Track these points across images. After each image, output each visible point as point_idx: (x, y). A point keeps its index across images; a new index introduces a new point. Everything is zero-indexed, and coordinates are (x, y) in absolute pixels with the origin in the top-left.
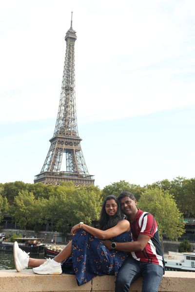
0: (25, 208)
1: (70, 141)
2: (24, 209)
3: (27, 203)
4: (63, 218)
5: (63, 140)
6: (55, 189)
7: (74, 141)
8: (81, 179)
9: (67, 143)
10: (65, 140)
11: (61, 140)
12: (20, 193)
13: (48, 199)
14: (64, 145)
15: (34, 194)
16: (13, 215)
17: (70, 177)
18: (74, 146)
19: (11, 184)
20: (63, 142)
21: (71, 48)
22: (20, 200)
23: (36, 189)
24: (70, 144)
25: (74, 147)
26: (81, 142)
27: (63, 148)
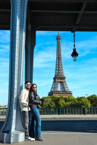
1: (61, 78)
8: (67, 93)
18: (63, 80)
21: (59, 42)
27: (59, 81)
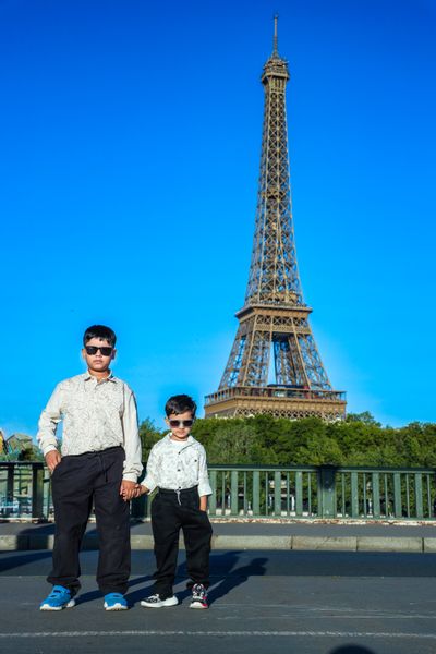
1: (285, 314)
5: (270, 313)
7: (295, 315)
9: (279, 321)
10: (275, 313)
11: (265, 313)
14: (272, 324)
18: (293, 326)
20: (268, 317)
21: (278, 101)
24: (286, 321)
25: (294, 329)
26: (310, 319)
27: (271, 331)
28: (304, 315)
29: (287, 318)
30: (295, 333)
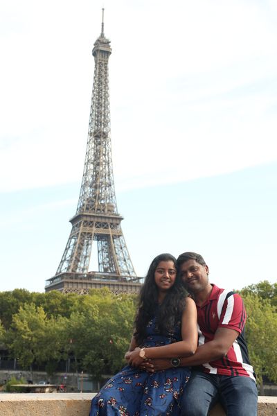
0: (31, 333)
1: (103, 220)
2: (29, 335)
3: (33, 325)
4: (94, 349)
5: (92, 219)
6: (81, 301)
7: (111, 221)
8: (124, 284)
9: (99, 225)
10: (96, 220)
11: (88, 219)
12: (21, 309)
13: (68, 317)
14: (94, 228)
15: (46, 310)
16: (10, 346)
17: (106, 281)
18: (110, 229)
19: (7, 294)
20: (92, 222)
21: (103, 68)
22: (22, 321)
23: (48, 302)
24: (104, 225)
25: (110, 231)
26: (122, 221)
27: (93, 232)
28: (118, 222)
29: (106, 223)
30: (111, 234)
